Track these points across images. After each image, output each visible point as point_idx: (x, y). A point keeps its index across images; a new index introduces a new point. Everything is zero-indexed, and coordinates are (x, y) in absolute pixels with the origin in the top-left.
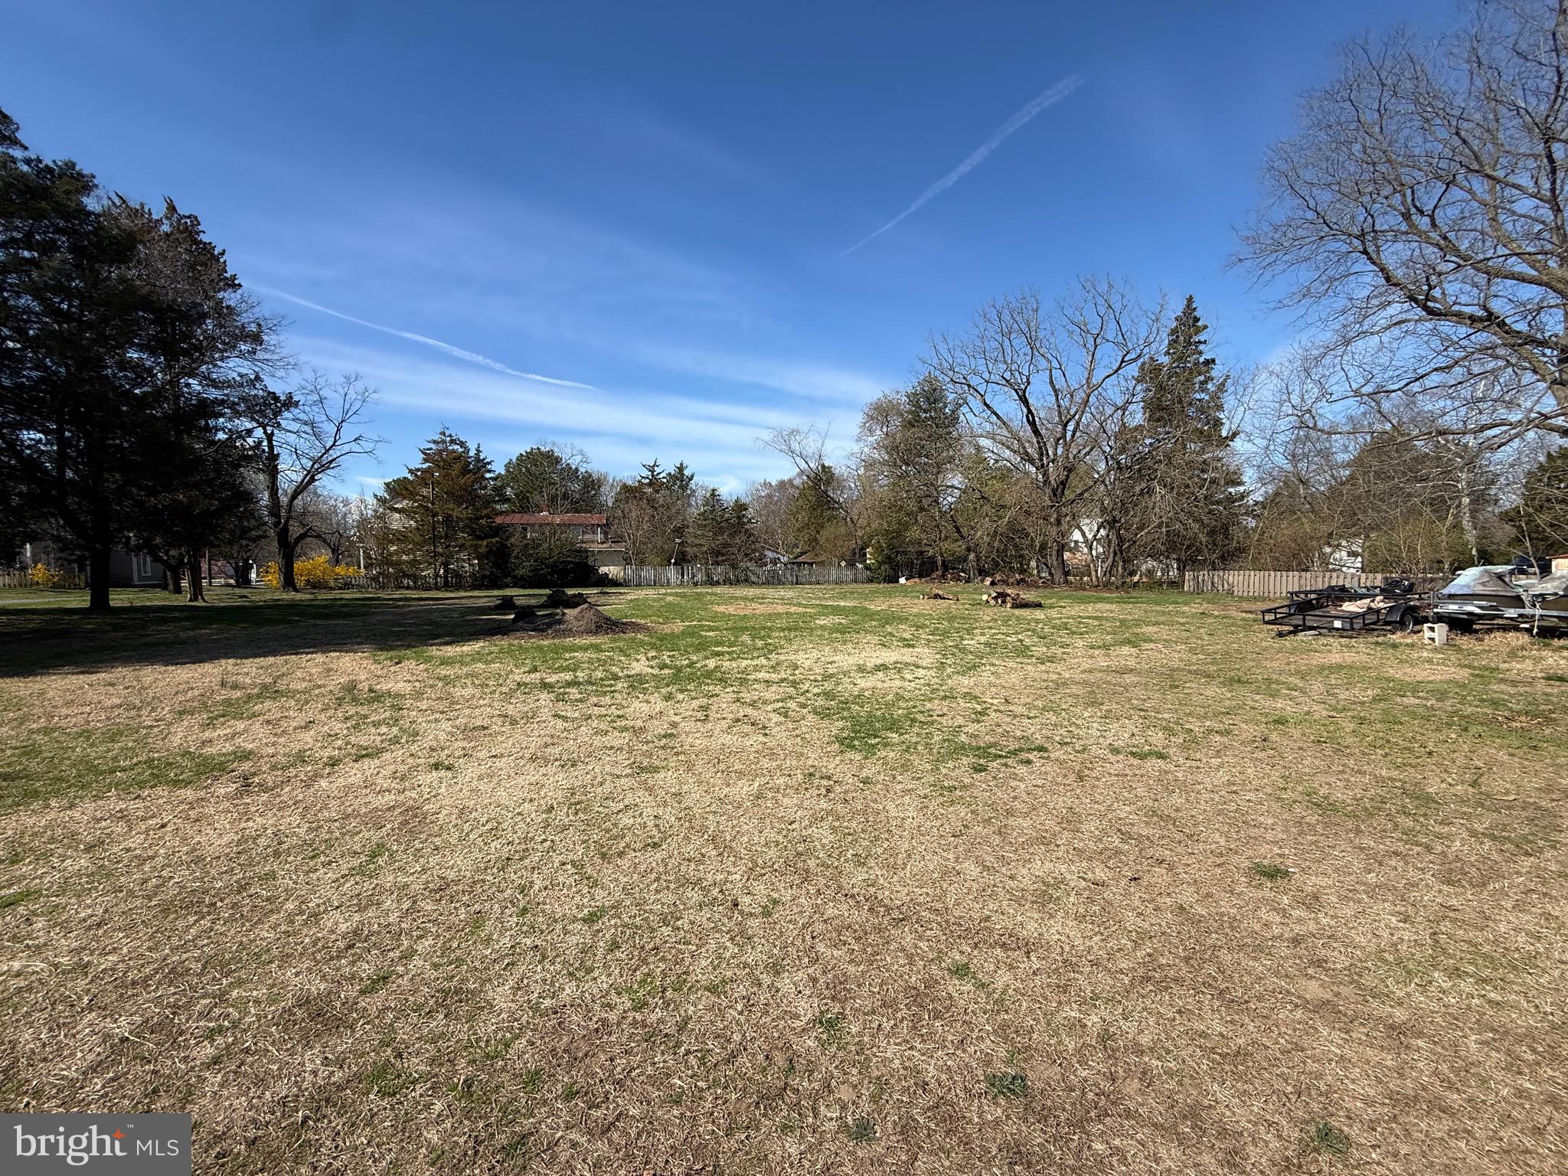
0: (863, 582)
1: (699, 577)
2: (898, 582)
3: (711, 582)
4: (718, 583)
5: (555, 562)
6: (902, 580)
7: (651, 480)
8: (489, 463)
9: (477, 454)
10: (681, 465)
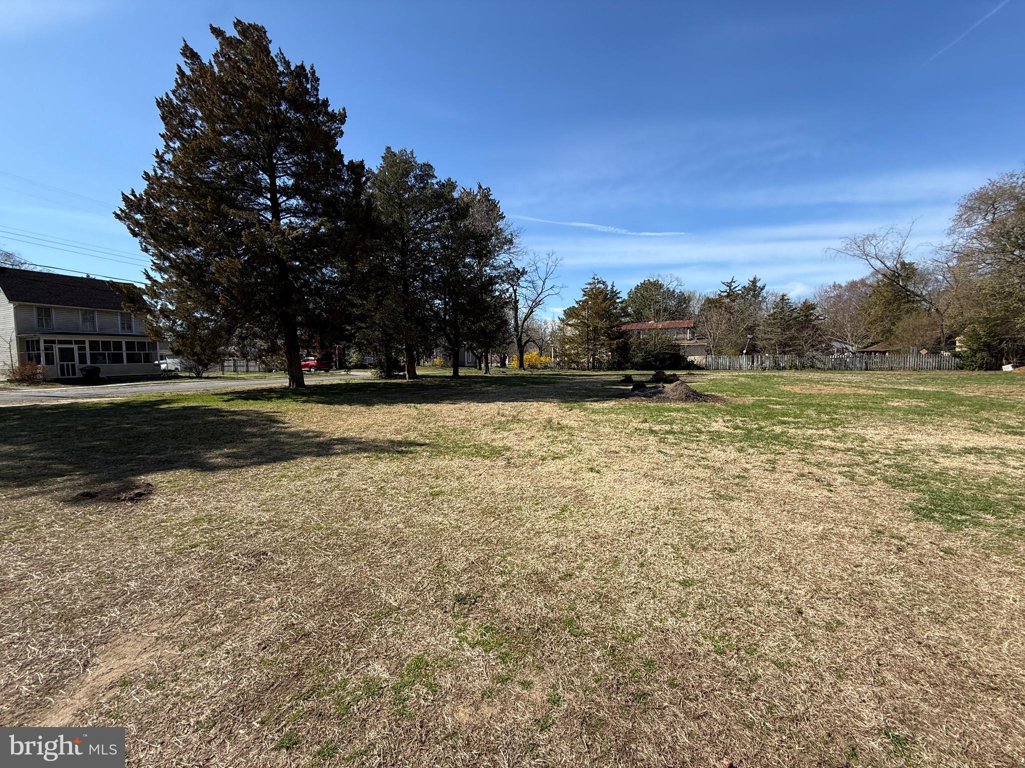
0: (949, 369)
1: (767, 363)
2: (1000, 369)
4: (784, 368)
5: (658, 353)
6: (1007, 368)
7: (729, 293)
8: (619, 293)
9: (612, 288)
10: (755, 279)
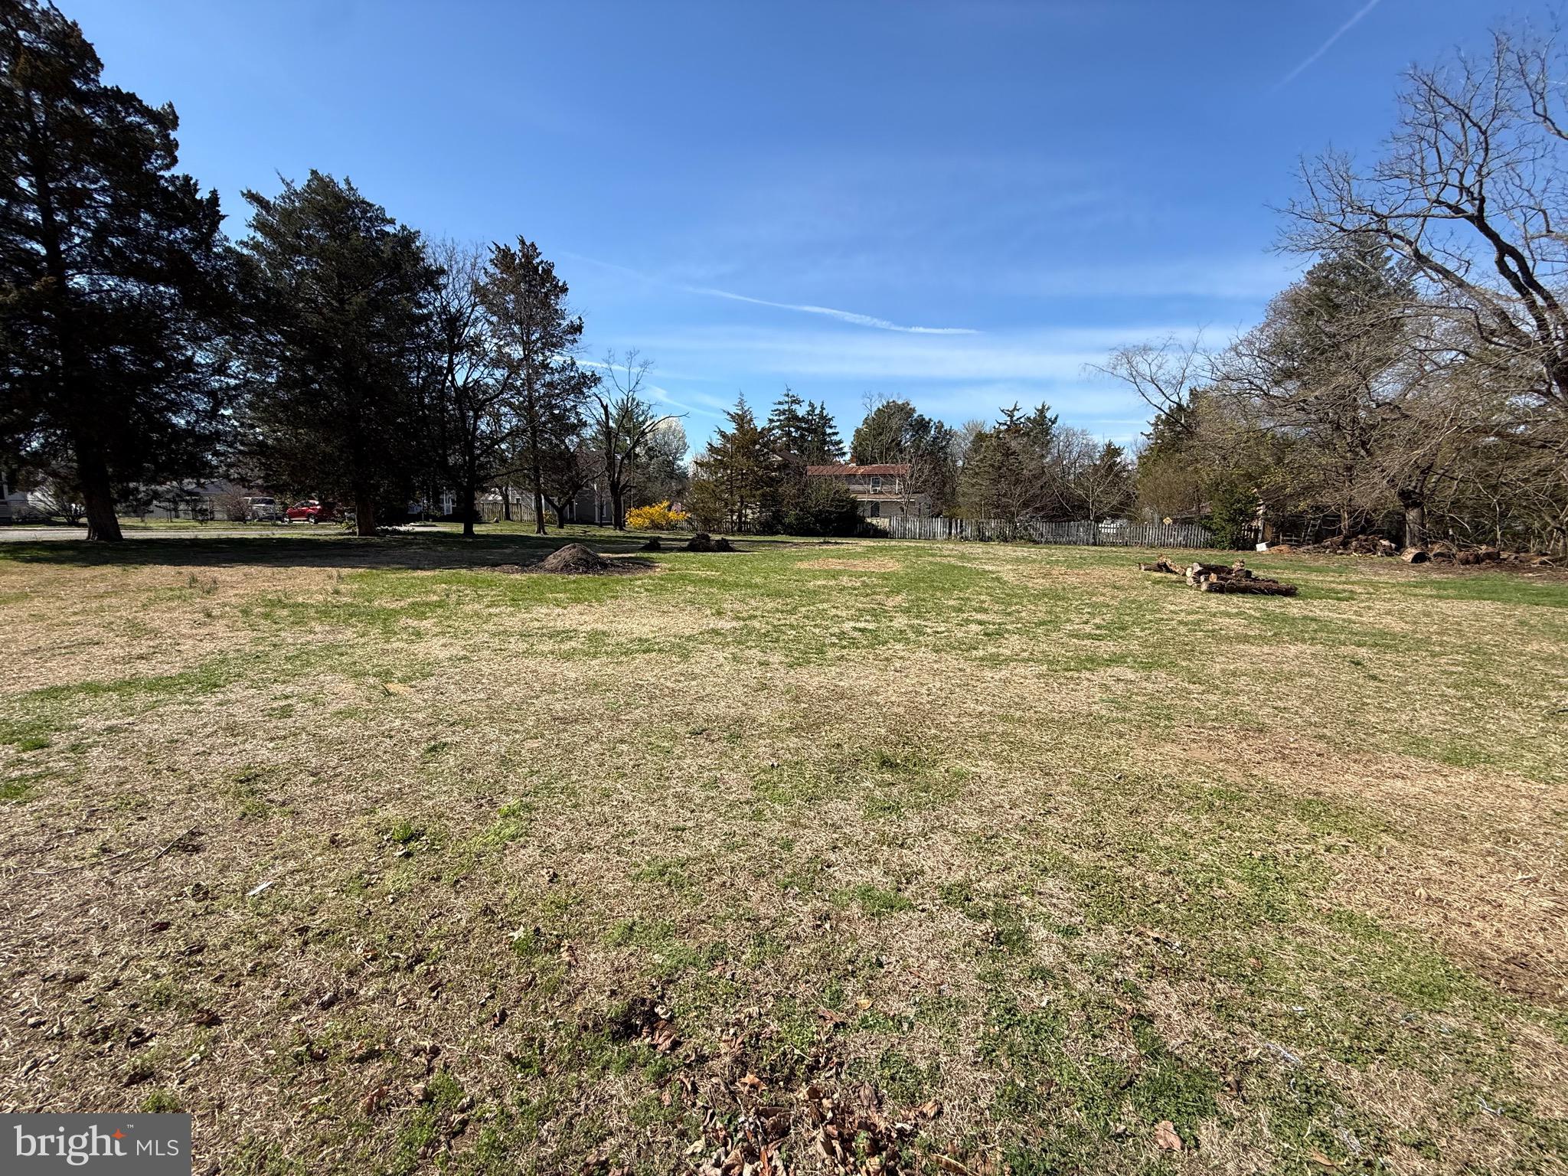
0: (1197, 547)
1: (968, 532)
2: (1253, 548)
3: (982, 538)
4: (990, 539)
5: (820, 510)
6: (1261, 547)
7: (1009, 426)
8: (830, 420)
9: (821, 412)
10: (1043, 406)
